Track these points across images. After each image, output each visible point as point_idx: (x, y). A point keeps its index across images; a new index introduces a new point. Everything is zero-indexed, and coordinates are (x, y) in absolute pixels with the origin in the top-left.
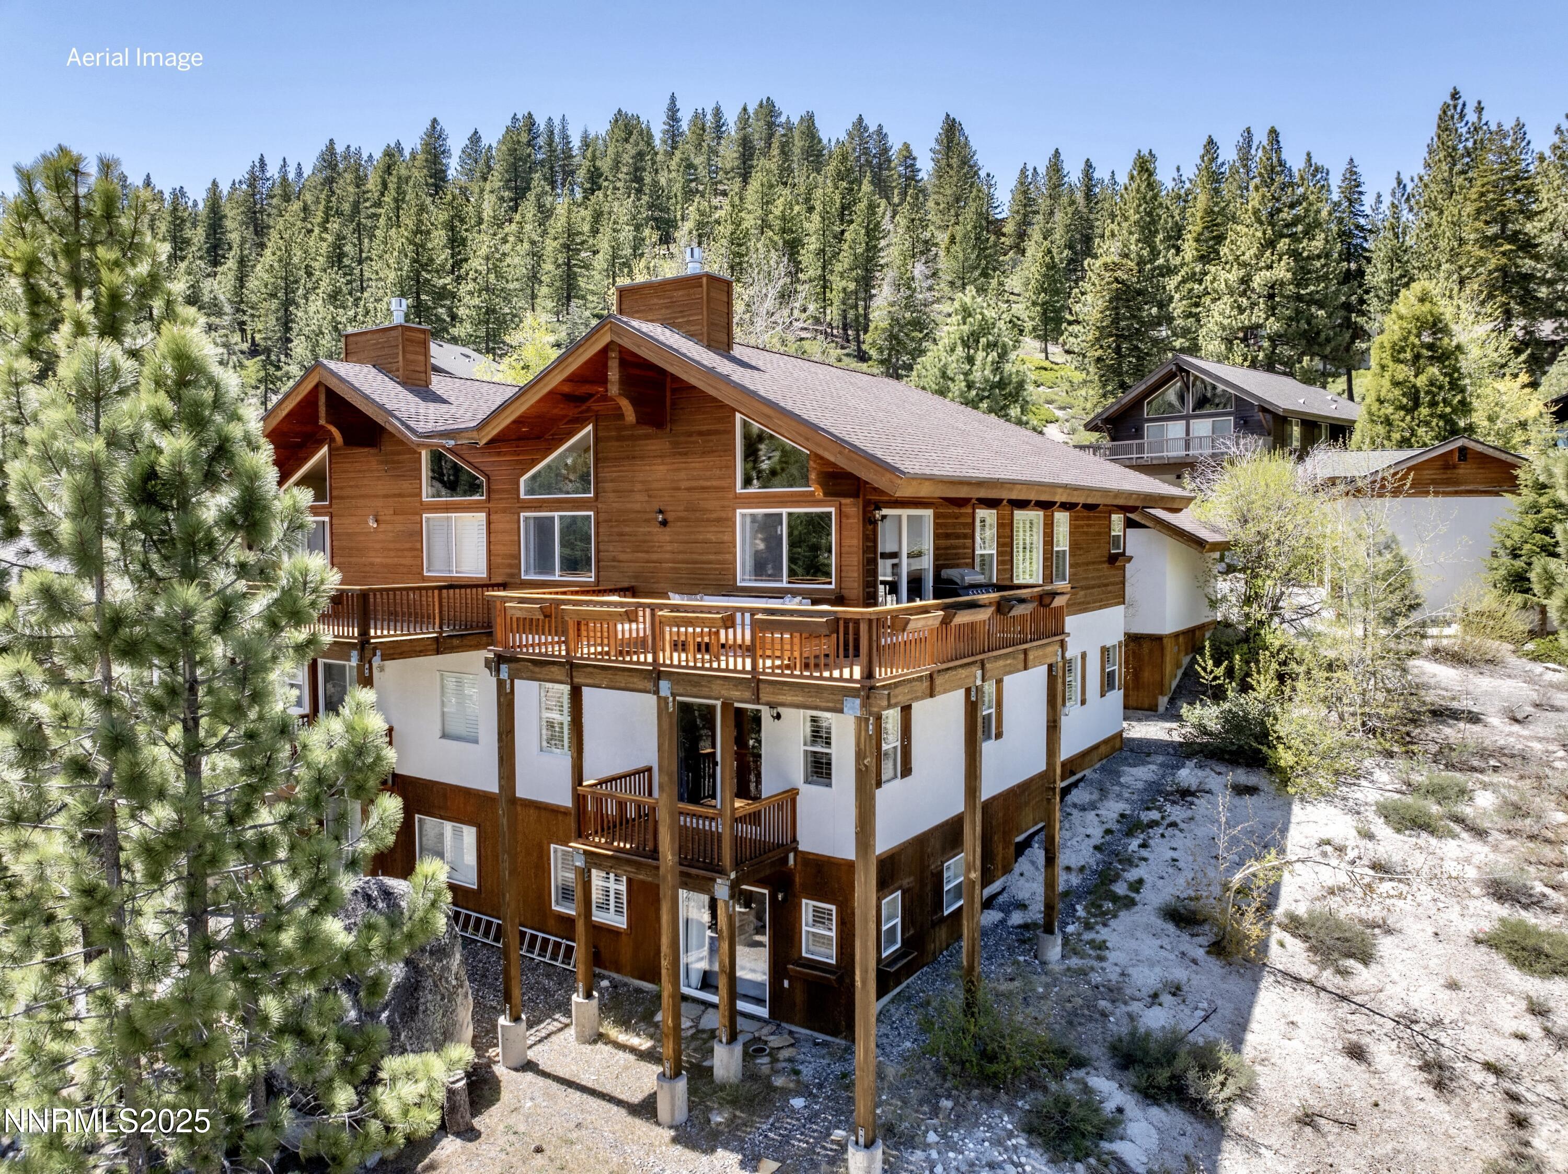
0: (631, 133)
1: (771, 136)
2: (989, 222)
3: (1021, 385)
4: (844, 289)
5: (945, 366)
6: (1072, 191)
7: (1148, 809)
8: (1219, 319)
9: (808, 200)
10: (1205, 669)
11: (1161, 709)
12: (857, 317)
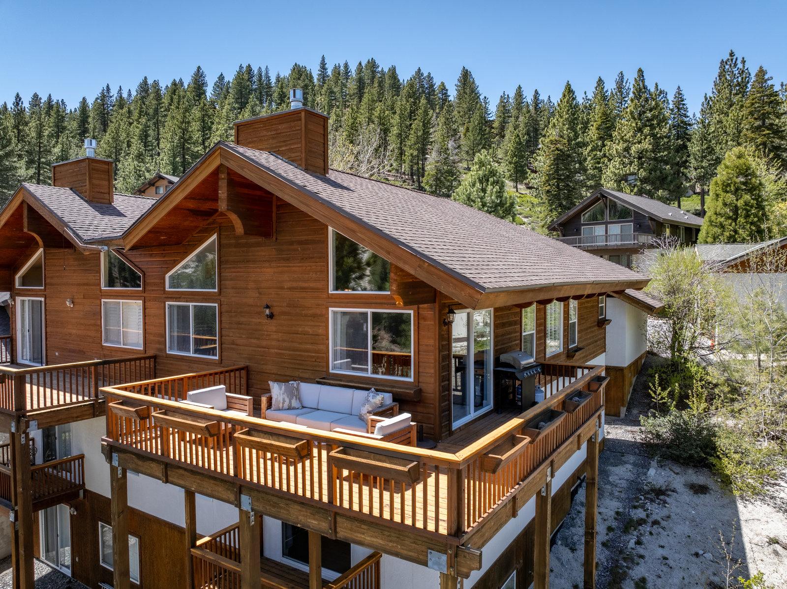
0: (301, 75)
1: (373, 77)
2: (486, 122)
3: (512, 204)
4: (412, 155)
5: (469, 194)
6: (528, 106)
7: (635, 507)
8: (613, 170)
9: (393, 108)
10: (655, 392)
11: (622, 415)
12: (418, 169)
